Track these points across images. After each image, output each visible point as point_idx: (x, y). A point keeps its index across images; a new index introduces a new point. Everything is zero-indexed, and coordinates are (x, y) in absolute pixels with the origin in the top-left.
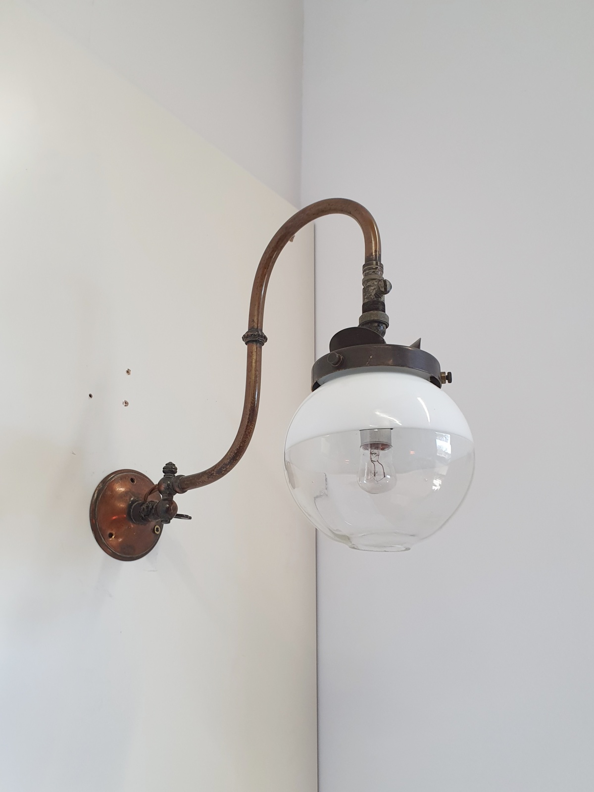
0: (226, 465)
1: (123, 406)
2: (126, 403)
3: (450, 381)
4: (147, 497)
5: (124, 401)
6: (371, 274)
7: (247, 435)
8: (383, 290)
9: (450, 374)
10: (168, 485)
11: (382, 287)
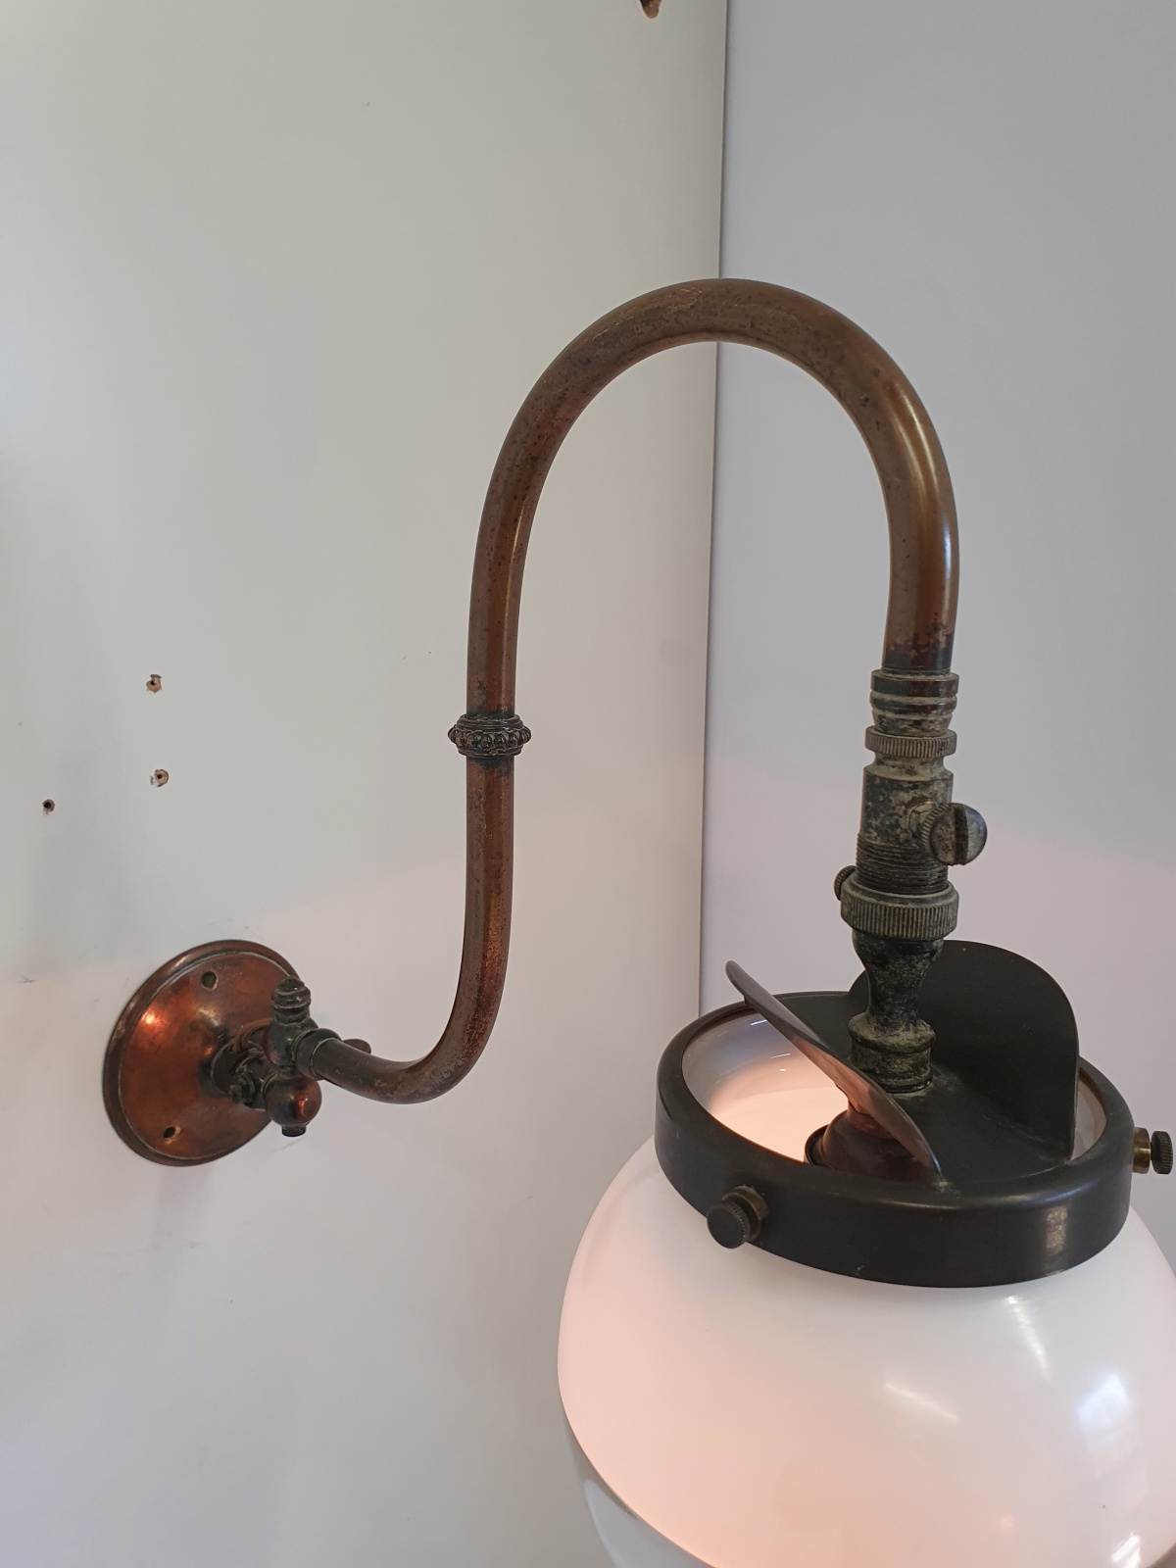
1: (154, 787)
2: (161, 777)
10: (289, 1048)
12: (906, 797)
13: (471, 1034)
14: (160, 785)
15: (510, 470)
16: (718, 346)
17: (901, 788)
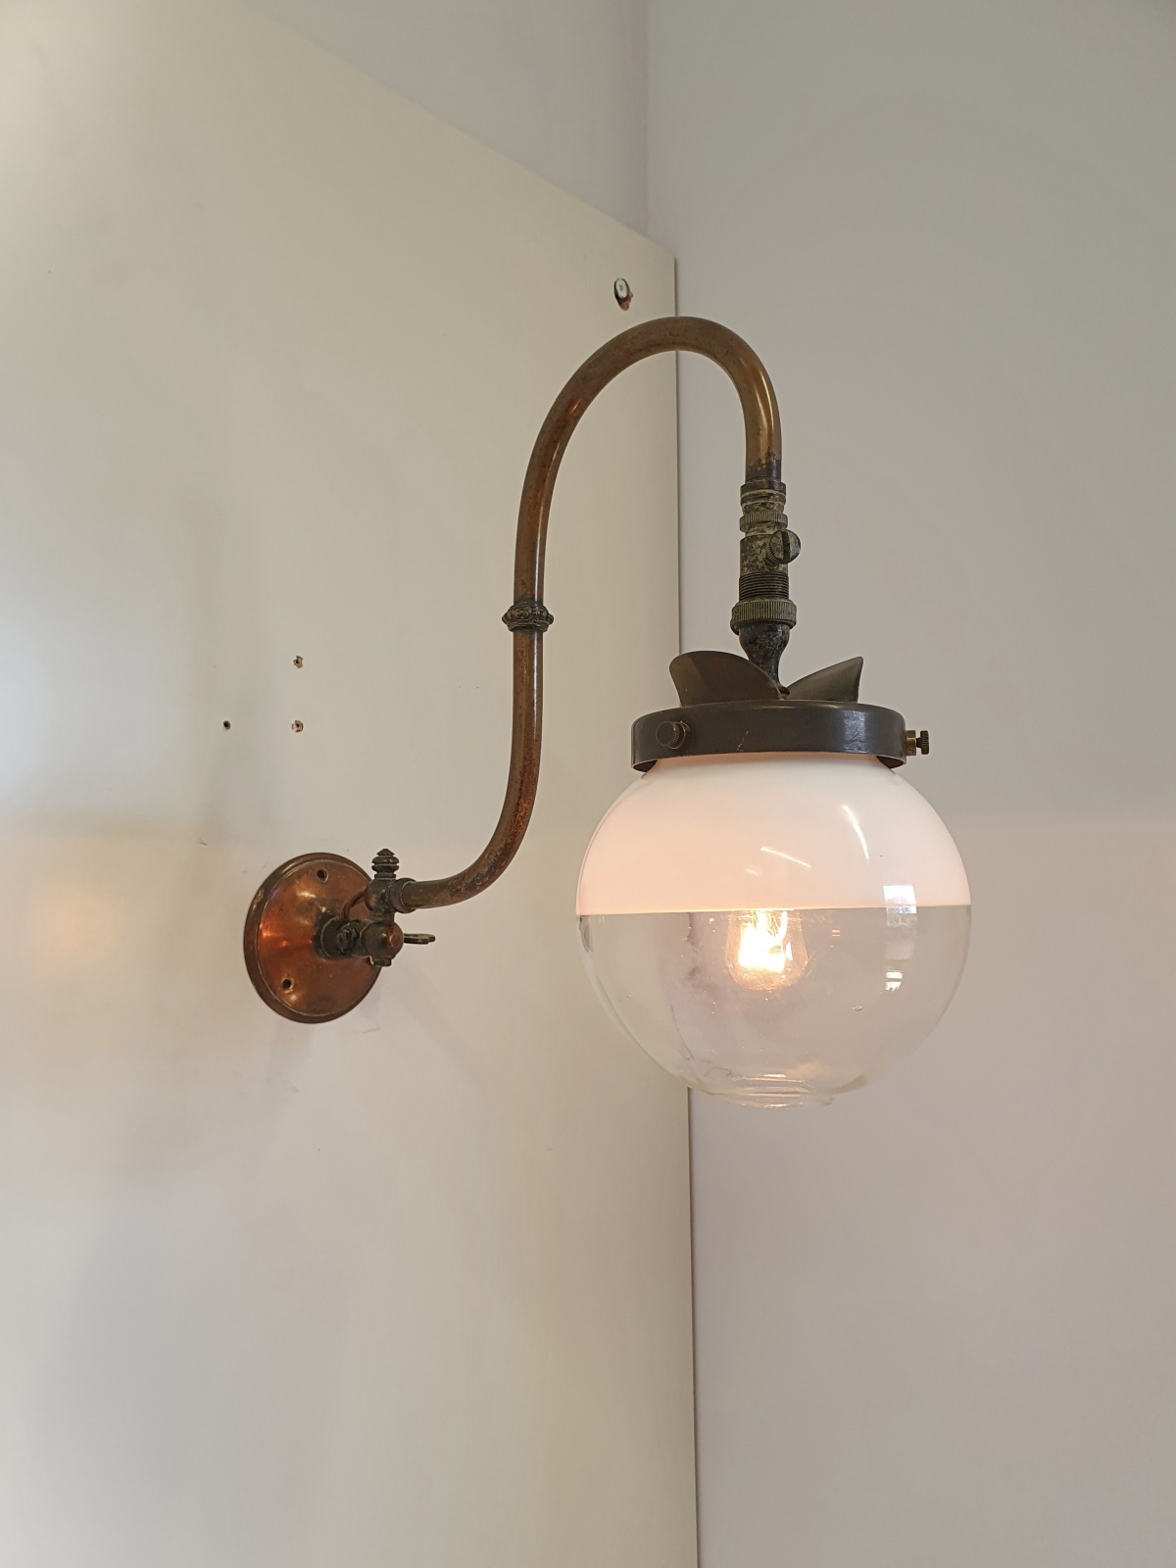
0: (484, 876)
1: (294, 731)
2: (299, 726)
3: (925, 751)
4: (349, 910)
5: (294, 722)
6: (757, 510)
7: (519, 822)
8: (781, 556)
9: (924, 734)
10: (383, 897)
11: (778, 550)
12: (761, 543)
13: (516, 816)
14: (298, 731)
15: (541, 449)
16: (677, 355)
17: (758, 539)
